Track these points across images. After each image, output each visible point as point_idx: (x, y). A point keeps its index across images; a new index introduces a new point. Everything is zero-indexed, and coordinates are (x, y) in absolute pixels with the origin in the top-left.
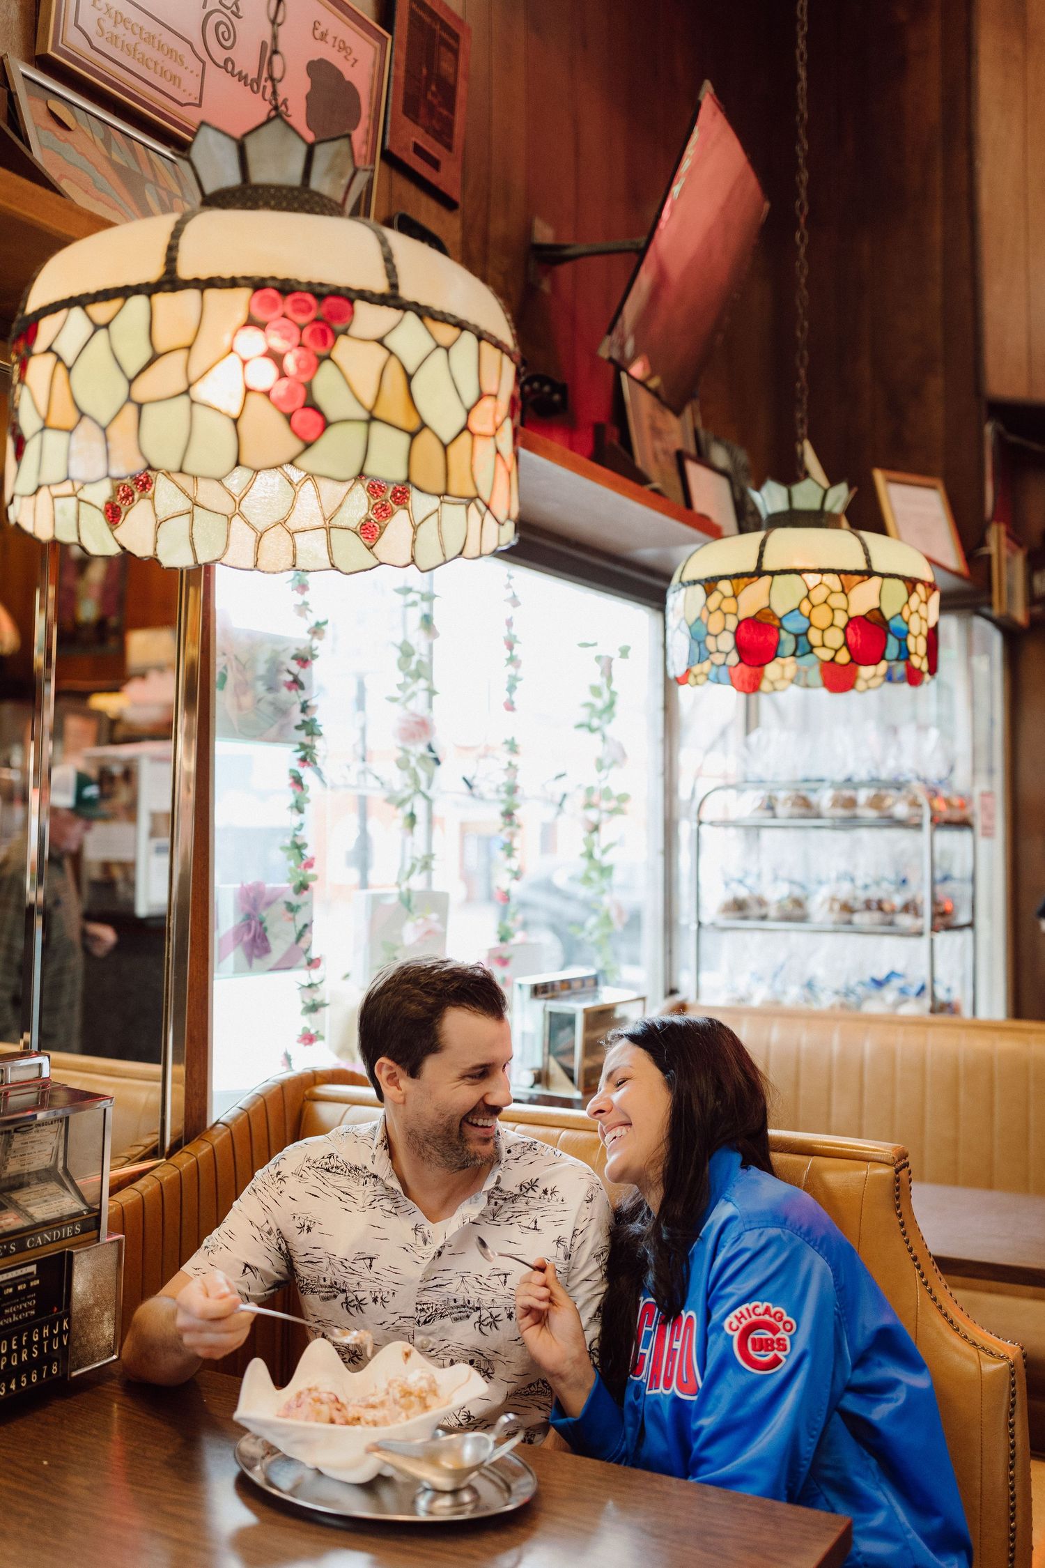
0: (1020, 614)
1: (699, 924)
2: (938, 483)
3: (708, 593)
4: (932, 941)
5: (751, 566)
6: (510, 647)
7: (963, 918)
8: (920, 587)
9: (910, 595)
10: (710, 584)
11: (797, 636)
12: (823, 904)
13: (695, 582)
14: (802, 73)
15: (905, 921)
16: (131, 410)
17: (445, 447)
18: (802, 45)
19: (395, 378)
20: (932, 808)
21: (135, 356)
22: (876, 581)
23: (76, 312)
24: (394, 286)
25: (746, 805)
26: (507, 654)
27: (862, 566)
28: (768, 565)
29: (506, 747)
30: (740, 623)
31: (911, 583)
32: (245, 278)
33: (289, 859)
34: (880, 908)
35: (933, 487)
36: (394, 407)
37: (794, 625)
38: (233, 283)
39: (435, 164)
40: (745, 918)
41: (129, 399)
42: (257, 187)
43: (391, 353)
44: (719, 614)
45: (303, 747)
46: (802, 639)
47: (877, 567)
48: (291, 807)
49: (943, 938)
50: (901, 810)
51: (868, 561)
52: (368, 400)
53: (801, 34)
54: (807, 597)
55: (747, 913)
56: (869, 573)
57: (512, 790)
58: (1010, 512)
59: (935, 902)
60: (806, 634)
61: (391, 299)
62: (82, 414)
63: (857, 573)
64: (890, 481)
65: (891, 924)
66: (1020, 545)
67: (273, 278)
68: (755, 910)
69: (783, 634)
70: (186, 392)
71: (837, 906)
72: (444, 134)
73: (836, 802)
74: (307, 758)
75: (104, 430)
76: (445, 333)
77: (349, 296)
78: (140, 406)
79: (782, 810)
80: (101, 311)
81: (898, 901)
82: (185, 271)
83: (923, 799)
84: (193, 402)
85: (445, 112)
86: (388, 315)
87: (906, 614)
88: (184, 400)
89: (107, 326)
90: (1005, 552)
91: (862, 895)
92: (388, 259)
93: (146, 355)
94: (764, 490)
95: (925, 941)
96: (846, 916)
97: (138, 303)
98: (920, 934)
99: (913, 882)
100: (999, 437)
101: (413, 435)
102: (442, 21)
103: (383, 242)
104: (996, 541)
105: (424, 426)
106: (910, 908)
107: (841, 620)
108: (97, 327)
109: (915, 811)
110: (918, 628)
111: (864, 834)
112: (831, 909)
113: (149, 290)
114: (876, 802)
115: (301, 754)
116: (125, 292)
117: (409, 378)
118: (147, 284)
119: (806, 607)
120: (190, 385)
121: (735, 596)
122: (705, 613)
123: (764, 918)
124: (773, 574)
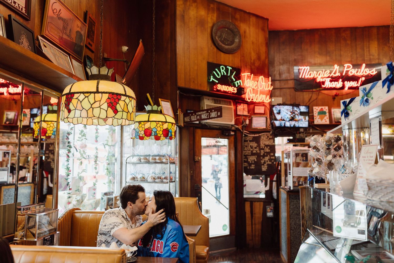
0: (182, 125)
1: (126, 182)
2: (169, 101)
3: (139, 124)
4: (170, 184)
5: (147, 120)
6: (97, 130)
7: (173, 180)
8: (174, 124)
9: (172, 125)
10: (140, 122)
11: (155, 132)
12: (150, 178)
13: (137, 122)
14: (154, 36)
15: (165, 180)
16: (91, 109)
17: (131, 114)
18: (154, 31)
19: (126, 105)
20: (170, 160)
21: (92, 102)
22: (167, 123)
23: (82, 94)
24: (126, 93)
25: (135, 160)
26: (96, 131)
27: (165, 121)
28: (150, 120)
29: (95, 149)
30: (145, 129)
31: (172, 123)
32: (108, 92)
33: (66, 170)
34: (160, 178)
35: (169, 102)
36: (125, 110)
37: (154, 130)
38: (106, 93)
39: (91, 45)
40: (135, 181)
41: (91, 107)
42: (101, 75)
43: (125, 102)
44: (141, 128)
45: (68, 150)
46: (156, 133)
47: (167, 121)
48: (66, 161)
49: (171, 184)
50: (164, 160)
51: (166, 120)
52: (123, 109)
53: (154, 30)
54: (157, 126)
55: (135, 180)
56: (166, 122)
57: (97, 157)
58: (181, 107)
59: (170, 177)
60: (156, 132)
61: (125, 95)
62: (83, 108)
63: (164, 122)
64: (162, 101)
65: (162, 181)
66: (182, 112)
67: (112, 92)
68: (136, 179)
69: (152, 132)
70: (100, 107)
71: (152, 178)
72: (92, 40)
73: (152, 159)
74: (69, 152)
75: (87, 111)
76: (131, 99)
77: (121, 95)
78: (93, 108)
79: (142, 161)
80: (87, 95)
81: (163, 177)
82: (100, 90)
83: (168, 158)
84: (101, 108)
85: (93, 36)
86: (125, 97)
87: (172, 129)
88: (99, 108)
89: (88, 97)
90: (180, 113)
91: (157, 176)
92: (125, 90)
93: (94, 101)
94: (148, 106)
95: (168, 184)
96: (154, 180)
97: (92, 95)
98: (168, 183)
99: (166, 173)
100: (179, 93)
101: (127, 113)
102: (93, 21)
103: (124, 87)
104: (179, 112)
105: (129, 111)
106: (166, 178)
107: (162, 130)
108: (86, 97)
109: (166, 161)
110: (173, 131)
111: (157, 165)
112: (151, 179)
113: (94, 93)
114: (160, 159)
115: (68, 151)
116: (91, 93)
117: (127, 105)
118: (94, 92)
119: (156, 127)
120: (100, 106)
121: (144, 125)
122: (139, 127)
123: (137, 181)
124: (151, 121)
